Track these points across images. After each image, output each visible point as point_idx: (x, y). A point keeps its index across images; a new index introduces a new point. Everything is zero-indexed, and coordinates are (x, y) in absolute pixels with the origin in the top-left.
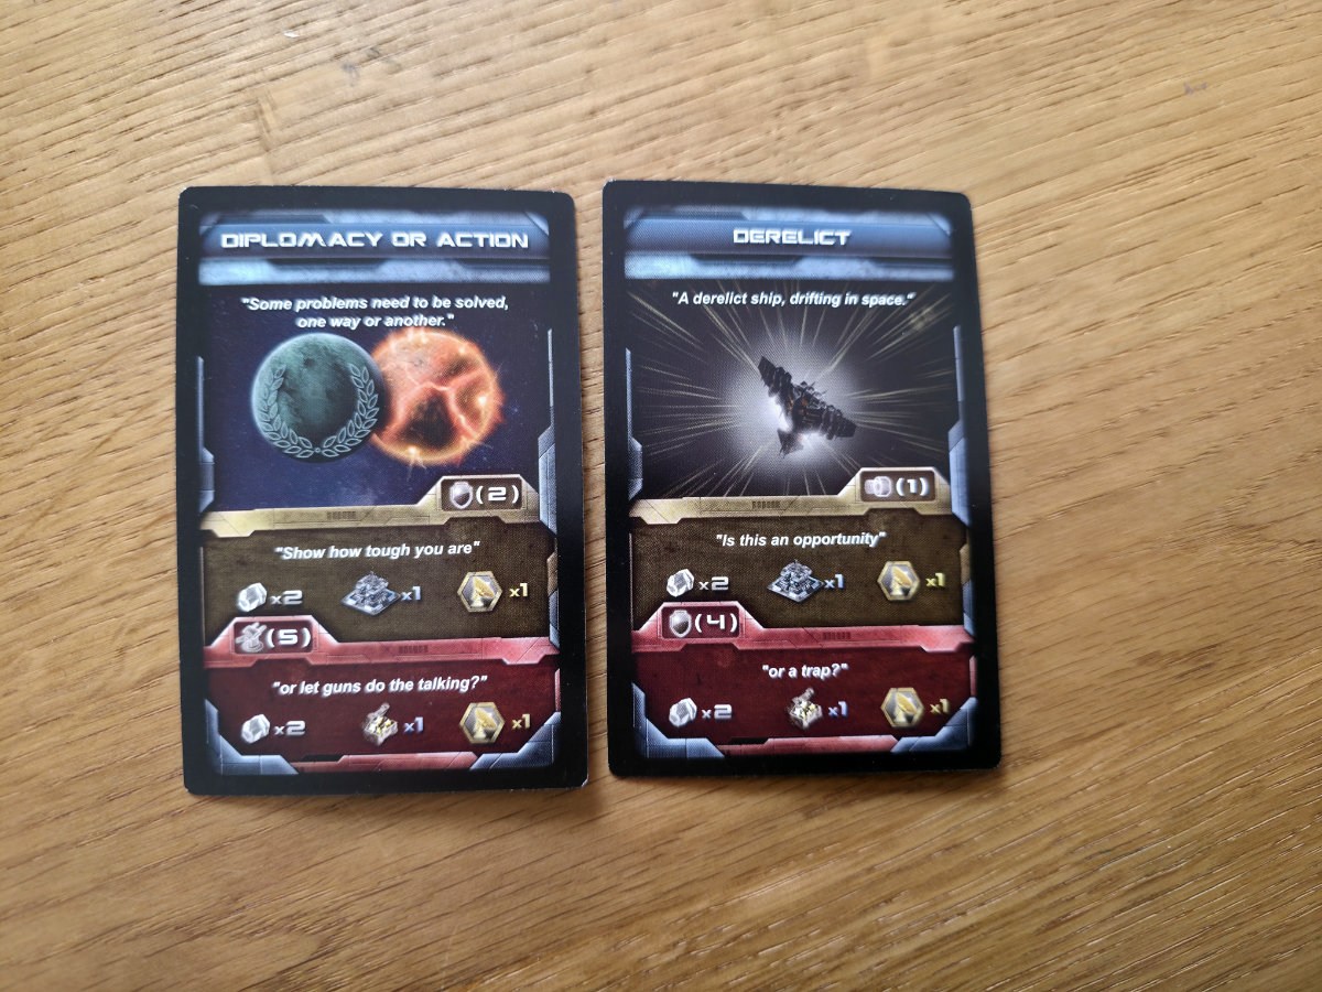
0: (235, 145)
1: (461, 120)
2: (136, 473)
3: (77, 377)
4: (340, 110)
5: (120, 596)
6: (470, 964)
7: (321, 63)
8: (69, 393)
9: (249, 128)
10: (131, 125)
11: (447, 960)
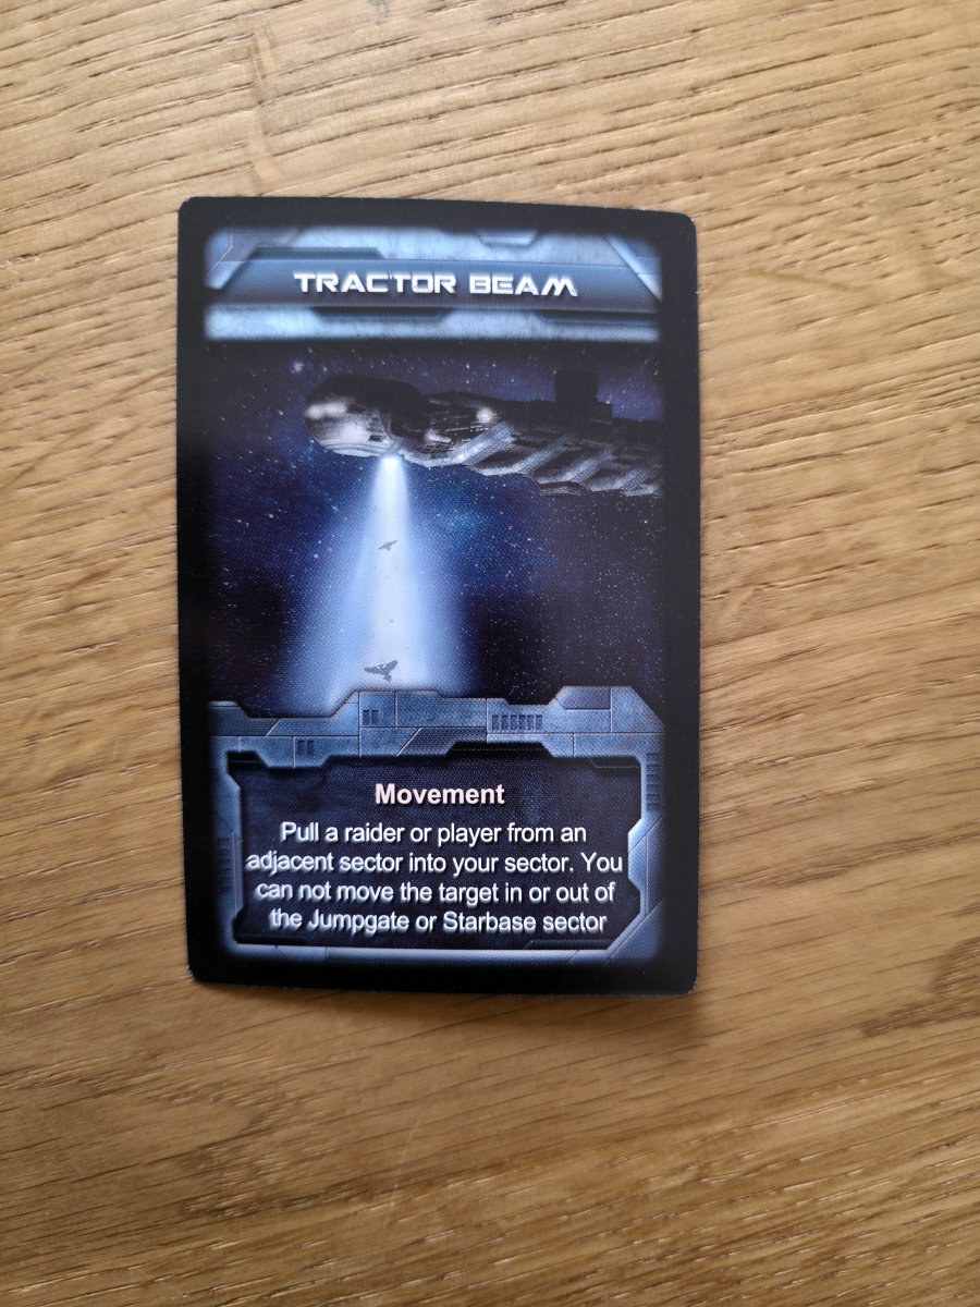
0: (220, 92)
1: (519, 84)
2: (64, 515)
4: (360, 56)
5: (34, 671)
6: (431, 1164)
9: (240, 71)
10: (87, 55)
11: (404, 1156)
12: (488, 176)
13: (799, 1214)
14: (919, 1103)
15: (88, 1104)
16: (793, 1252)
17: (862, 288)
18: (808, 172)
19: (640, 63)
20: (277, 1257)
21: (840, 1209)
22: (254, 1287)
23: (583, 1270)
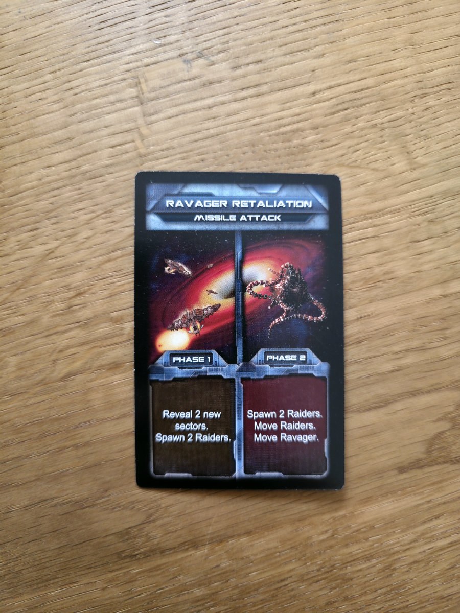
0: (125, 100)
1: (245, 93)
2: (66, 270)
3: (38, 218)
4: (181, 84)
5: (55, 333)
6: (222, 533)
7: (172, 58)
8: (33, 226)
9: (133, 91)
11: (210, 530)
12: (234, 130)
13: (375, 550)
14: (423, 501)
15: (79, 512)
16: (374, 566)
17: (384, 170)
18: (361, 125)
19: (292, 84)
20: (159, 575)
21: (392, 547)
22: (149, 588)
23: (286, 576)
